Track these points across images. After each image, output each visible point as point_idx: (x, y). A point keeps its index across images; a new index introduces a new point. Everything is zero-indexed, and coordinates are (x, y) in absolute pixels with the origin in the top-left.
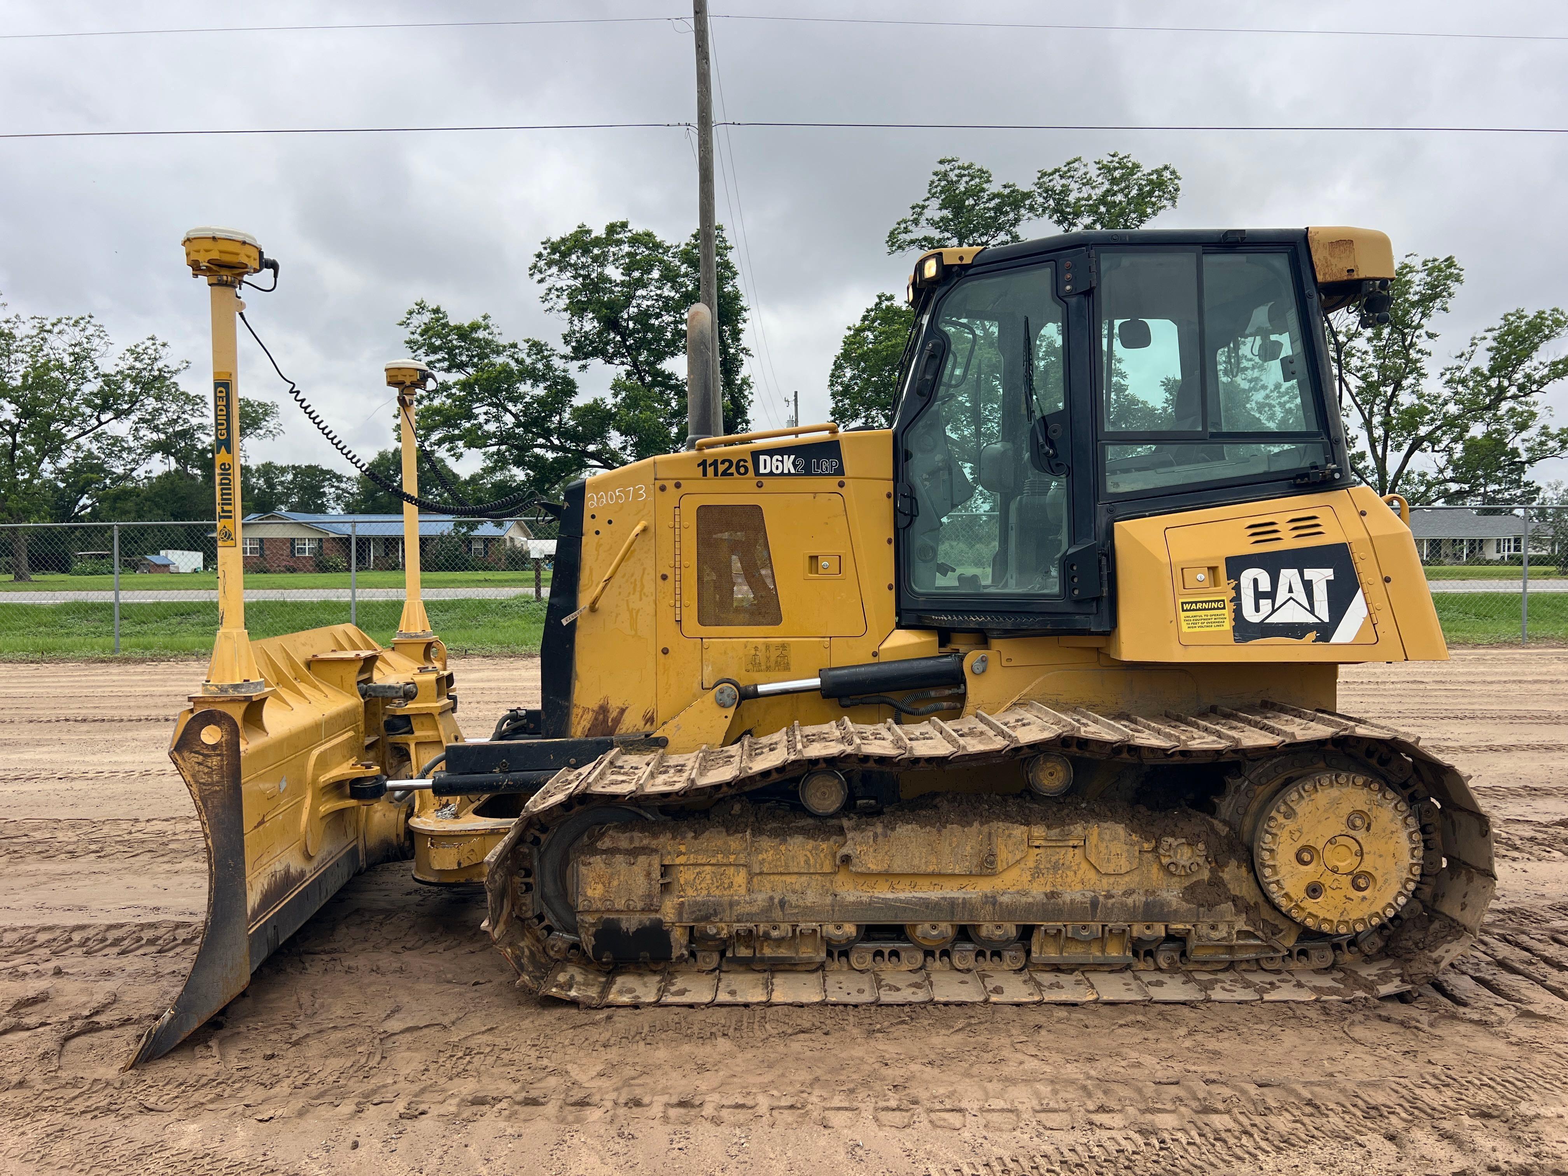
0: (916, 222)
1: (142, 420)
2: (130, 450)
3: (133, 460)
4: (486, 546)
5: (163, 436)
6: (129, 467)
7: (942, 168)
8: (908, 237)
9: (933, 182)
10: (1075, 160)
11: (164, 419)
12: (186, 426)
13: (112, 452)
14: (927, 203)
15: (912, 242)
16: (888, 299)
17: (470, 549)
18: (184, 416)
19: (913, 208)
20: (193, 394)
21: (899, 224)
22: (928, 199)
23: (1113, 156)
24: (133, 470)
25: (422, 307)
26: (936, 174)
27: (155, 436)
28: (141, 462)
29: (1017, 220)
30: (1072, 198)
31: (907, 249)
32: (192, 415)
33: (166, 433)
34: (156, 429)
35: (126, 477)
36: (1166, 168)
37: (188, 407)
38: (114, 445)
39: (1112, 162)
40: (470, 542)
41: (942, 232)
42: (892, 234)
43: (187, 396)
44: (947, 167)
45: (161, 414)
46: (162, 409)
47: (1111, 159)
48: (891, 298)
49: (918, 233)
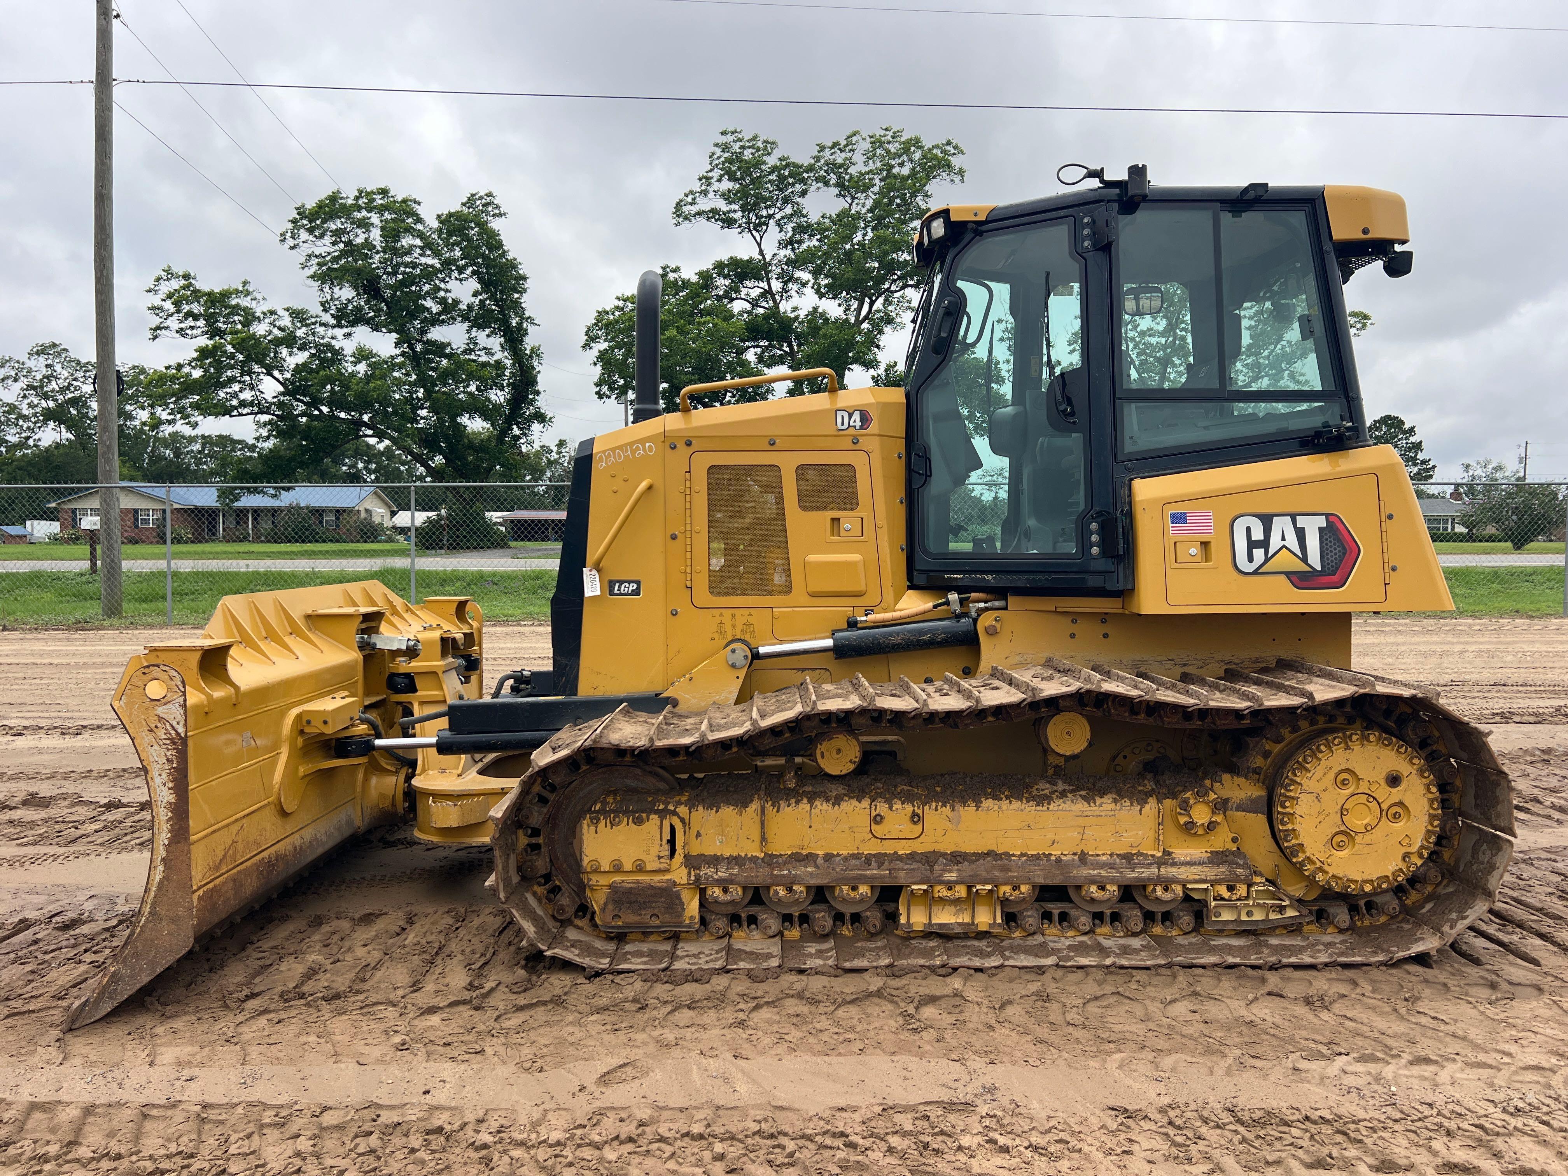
0: (705, 193)
1: (30, 387)
2: (26, 418)
3: (29, 428)
4: (338, 519)
5: (51, 404)
6: (24, 435)
7: (723, 139)
8: (694, 209)
9: (713, 154)
10: (854, 134)
11: (54, 385)
12: (77, 394)
13: (9, 420)
14: (710, 174)
15: (699, 214)
16: (675, 271)
17: (321, 522)
18: (75, 383)
19: (700, 179)
20: (84, 361)
21: (686, 195)
22: (711, 171)
23: (887, 130)
24: (28, 438)
25: (170, 274)
26: (716, 145)
27: (44, 404)
28: (36, 430)
29: (804, 193)
30: (853, 170)
31: (693, 220)
32: (83, 383)
33: (56, 400)
34: (46, 396)
35: (23, 445)
36: (949, 143)
37: (80, 374)
38: (9, 413)
39: (885, 136)
40: (321, 515)
41: (730, 203)
42: (679, 205)
43: (78, 362)
44: (729, 138)
45: (50, 381)
46: (52, 375)
47: (883, 133)
48: (676, 270)
49: (704, 204)
